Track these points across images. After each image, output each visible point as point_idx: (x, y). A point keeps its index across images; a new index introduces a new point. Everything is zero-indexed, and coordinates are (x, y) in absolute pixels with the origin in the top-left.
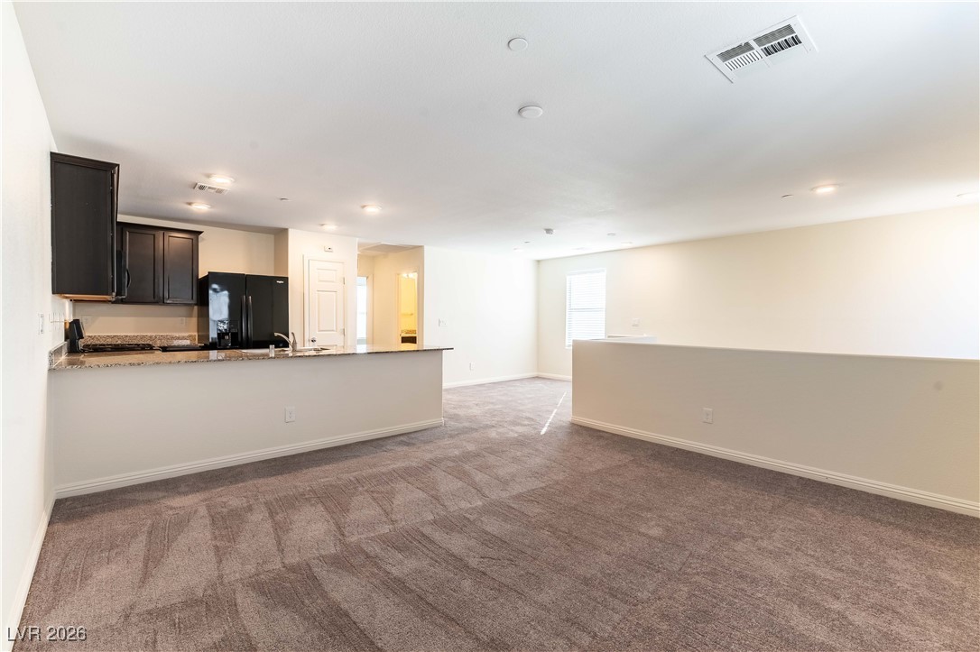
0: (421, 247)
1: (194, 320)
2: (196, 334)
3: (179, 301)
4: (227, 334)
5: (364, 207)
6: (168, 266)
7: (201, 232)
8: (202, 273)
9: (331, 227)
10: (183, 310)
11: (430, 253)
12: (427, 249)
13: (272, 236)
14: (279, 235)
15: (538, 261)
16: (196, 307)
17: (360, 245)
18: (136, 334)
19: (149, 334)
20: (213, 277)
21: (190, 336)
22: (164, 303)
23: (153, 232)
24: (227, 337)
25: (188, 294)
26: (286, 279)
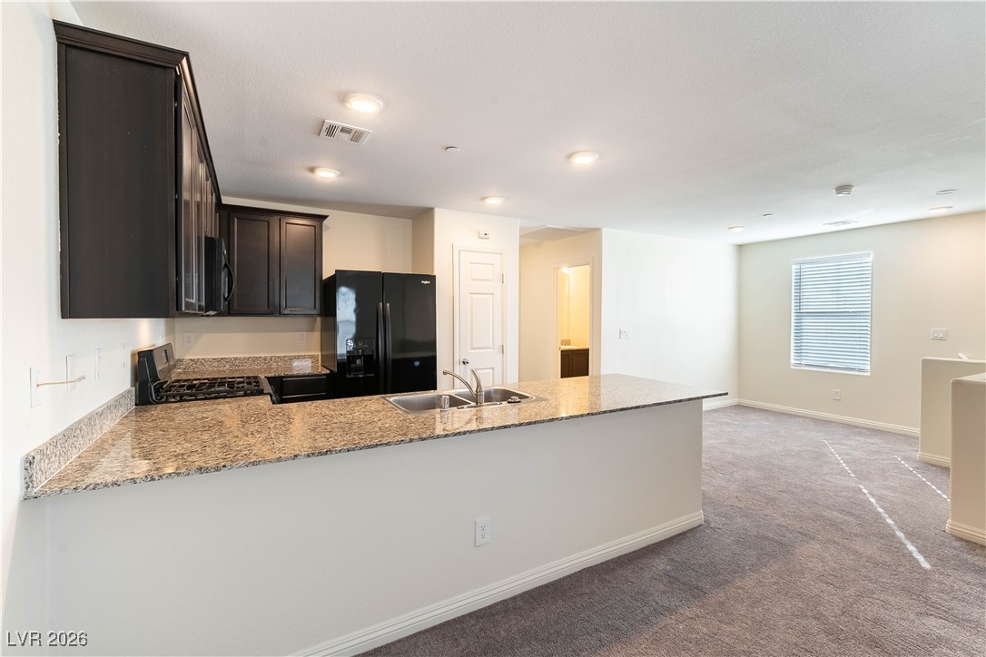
0: (597, 230)
1: (317, 335)
2: (319, 353)
3: (298, 310)
4: (359, 357)
5: (570, 156)
6: (285, 263)
7: (325, 217)
8: (328, 272)
9: (494, 202)
10: (303, 322)
11: (612, 238)
12: (604, 231)
13: (410, 221)
14: (420, 219)
15: (740, 247)
16: (319, 319)
17: (521, 229)
18: (247, 356)
19: (263, 355)
20: (343, 277)
21: (311, 357)
22: (280, 314)
23: (267, 218)
24: (358, 362)
25: (308, 299)
26: (432, 279)
